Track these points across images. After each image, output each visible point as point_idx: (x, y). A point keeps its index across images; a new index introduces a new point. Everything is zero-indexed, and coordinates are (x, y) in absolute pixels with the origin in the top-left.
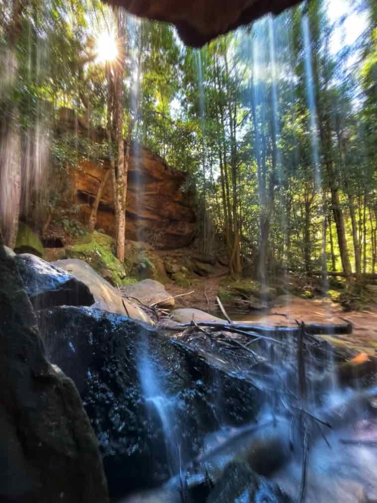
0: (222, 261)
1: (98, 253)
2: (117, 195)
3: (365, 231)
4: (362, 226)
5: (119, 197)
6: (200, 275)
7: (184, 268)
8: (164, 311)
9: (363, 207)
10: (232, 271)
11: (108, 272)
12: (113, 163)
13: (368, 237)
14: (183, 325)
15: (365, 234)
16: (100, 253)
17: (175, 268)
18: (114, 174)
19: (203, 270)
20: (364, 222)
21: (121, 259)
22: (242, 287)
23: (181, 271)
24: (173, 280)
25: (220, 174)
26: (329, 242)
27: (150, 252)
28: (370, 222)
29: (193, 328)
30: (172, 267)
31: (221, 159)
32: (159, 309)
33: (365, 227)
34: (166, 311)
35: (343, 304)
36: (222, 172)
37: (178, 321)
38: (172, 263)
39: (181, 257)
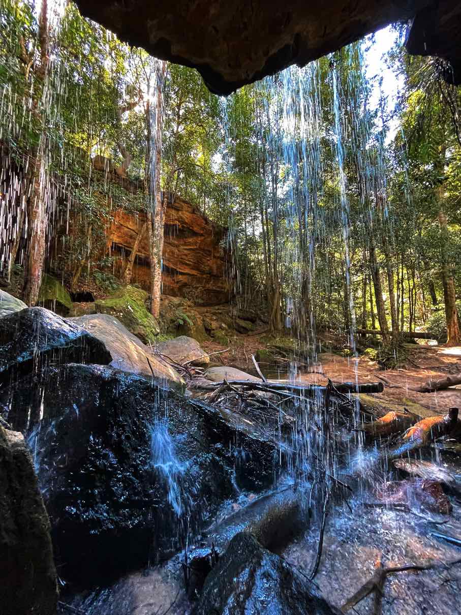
0: (263, 318)
1: (130, 308)
2: (153, 248)
3: (403, 291)
4: (400, 285)
5: (155, 250)
6: (241, 333)
7: (224, 325)
8: (198, 369)
9: (401, 267)
10: (273, 328)
11: (140, 328)
12: (149, 215)
13: (406, 296)
14: (215, 383)
15: (403, 293)
16: (133, 309)
17: (214, 325)
18: (150, 226)
19: (243, 327)
20: (402, 282)
21: (156, 315)
22: (281, 345)
23: (221, 327)
24: (212, 337)
25: (261, 231)
26: (369, 301)
27: (188, 308)
28: (407, 282)
29: (226, 388)
30: (211, 324)
31: (262, 216)
32: (193, 368)
33: (403, 286)
34: (199, 370)
35: (379, 363)
36: (263, 228)
37: (213, 380)
38: (211, 319)
39: (220, 313)
